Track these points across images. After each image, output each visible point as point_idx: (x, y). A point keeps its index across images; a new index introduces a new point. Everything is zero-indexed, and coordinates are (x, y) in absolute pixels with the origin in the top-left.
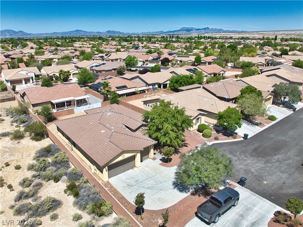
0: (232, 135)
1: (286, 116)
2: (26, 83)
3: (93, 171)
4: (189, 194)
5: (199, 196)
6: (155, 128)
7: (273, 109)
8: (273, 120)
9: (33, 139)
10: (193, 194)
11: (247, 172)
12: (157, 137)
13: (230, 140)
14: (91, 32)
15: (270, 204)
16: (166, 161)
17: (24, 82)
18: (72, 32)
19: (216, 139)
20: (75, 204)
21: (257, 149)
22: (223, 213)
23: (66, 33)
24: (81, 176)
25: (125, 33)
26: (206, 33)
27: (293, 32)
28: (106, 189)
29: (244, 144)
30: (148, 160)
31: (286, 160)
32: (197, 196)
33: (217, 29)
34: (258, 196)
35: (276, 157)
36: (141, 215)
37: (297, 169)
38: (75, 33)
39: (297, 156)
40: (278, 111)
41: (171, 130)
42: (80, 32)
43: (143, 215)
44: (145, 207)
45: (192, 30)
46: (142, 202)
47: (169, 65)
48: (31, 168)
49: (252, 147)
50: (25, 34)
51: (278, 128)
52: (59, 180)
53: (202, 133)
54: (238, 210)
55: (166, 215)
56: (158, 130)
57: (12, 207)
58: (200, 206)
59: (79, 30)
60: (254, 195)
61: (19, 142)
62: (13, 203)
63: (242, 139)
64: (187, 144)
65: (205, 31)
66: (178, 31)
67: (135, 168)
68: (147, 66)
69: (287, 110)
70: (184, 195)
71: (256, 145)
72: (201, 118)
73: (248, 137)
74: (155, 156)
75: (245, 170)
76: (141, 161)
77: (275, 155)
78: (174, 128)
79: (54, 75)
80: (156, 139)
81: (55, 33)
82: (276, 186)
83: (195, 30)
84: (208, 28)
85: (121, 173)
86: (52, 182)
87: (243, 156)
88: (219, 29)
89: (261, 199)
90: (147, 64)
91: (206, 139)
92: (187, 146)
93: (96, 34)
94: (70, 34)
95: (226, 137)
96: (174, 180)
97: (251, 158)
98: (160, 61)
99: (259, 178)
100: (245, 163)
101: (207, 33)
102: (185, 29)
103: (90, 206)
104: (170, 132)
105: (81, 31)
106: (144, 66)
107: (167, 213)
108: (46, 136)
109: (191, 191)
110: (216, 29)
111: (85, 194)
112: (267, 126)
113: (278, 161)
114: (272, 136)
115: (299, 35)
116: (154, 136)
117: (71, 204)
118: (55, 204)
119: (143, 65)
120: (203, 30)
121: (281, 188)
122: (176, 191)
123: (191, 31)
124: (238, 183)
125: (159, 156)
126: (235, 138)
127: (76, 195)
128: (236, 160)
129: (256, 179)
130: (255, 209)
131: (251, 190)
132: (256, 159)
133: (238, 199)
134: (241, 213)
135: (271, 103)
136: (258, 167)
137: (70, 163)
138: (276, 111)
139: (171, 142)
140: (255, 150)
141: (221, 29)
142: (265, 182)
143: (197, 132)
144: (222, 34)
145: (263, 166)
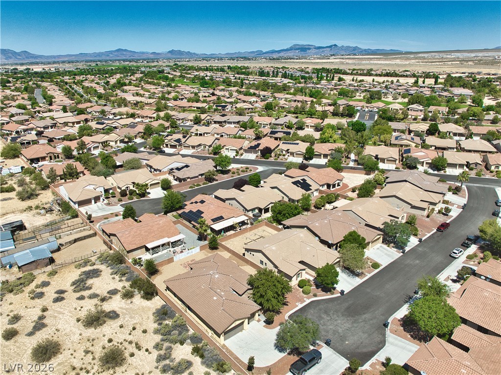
0: (330, 291)
1: (392, 260)
2: (95, 203)
3: (210, 334)
4: (286, 353)
5: (294, 355)
6: (259, 294)
7: (381, 251)
8: (376, 269)
9: (143, 297)
10: (289, 354)
11: (335, 332)
12: (261, 302)
13: (328, 296)
14: (143, 53)
15: (346, 361)
16: (269, 322)
17: (93, 201)
18: (111, 52)
19: (315, 295)
20: (203, 363)
21: (350, 307)
22: (308, 369)
23: (101, 55)
24: (202, 340)
25: (199, 53)
26: (332, 55)
27: (473, 55)
28: (224, 350)
29: (339, 302)
30: (254, 321)
31: (372, 320)
32: (292, 356)
33: (351, 47)
34: (338, 354)
35: (364, 316)
36: (252, 371)
37: (377, 330)
38: (115, 54)
39: (382, 315)
40: (386, 254)
41: (273, 297)
42: (124, 53)
43: (253, 371)
44: (254, 366)
45: (309, 49)
46: (253, 363)
47: (271, 157)
48: (156, 332)
49: (346, 305)
50: (31, 57)
51: (378, 279)
52: (184, 343)
53: (302, 289)
54: (320, 367)
55: (269, 371)
56: (262, 296)
57: (157, 368)
58: (292, 365)
59: (122, 50)
60: (335, 354)
61: (131, 302)
62: (156, 364)
63: (339, 295)
64: (287, 302)
65: (331, 50)
66: (287, 50)
67: (243, 331)
68: (242, 157)
69: (396, 251)
70: (282, 355)
71: (350, 302)
72: (301, 273)
73: (345, 293)
74: (260, 317)
75: (334, 331)
76: (249, 324)
77: (364, 314)
78: (276, 295)
79: (127, 187)
80: (260, 304)
81: (82, 54)
82: (354, 345)
83: (314, 50)
84: (335, 45)
85: (233, 335)
86: (178, 345)
87: (335, 316)
88: (354, 47)
89: (340, 357)
90: (242, 155)
91: (305, 296)
92: (288, 305)
93: (151, 56)
94: (108, 56)
95: (324, 293)
96: (276, 342)
97: (342, 318)
98: (259, 152)
99: (343, 338)
100: (335, 323)
101: (334, 55)
102: (298, 47)
103: (214, 365)
104: (272, 299)
105: (126, 50)
106: (238, 157)
107: (270, 371)
108: (155, 294)
109: (288, 351)
110: (349, 47)
111: (209, 355)
112: (369, 276)
113: (364, 321)
114: (368, 290)
115: (481, 60)
116: (259, 301)
117: (199, 363)
118: (189, 364)
119: (236, 156)
120: (327, 49)
121: (358, 347)
122: (276, 351)
123: (308, 51)
124: (325, 343)
125: (263, 318)
126: (333, 294)
127: (202, 356)
128: (328, 320)
129: (341, 339)
130: (333, 365)
131: (334, 350)
132: (346, 319)
133: (321, 358)
134: (321, 368)
135: (381, 242)
136: (345, 328)
137: (188, 326)
138: (383, 254)
139: (273, 307)
140: (348, 308)
141: (357, 47)
142: (347, 343)
143: (298, 287)
144: (358, 57)
145: (350, 326)
